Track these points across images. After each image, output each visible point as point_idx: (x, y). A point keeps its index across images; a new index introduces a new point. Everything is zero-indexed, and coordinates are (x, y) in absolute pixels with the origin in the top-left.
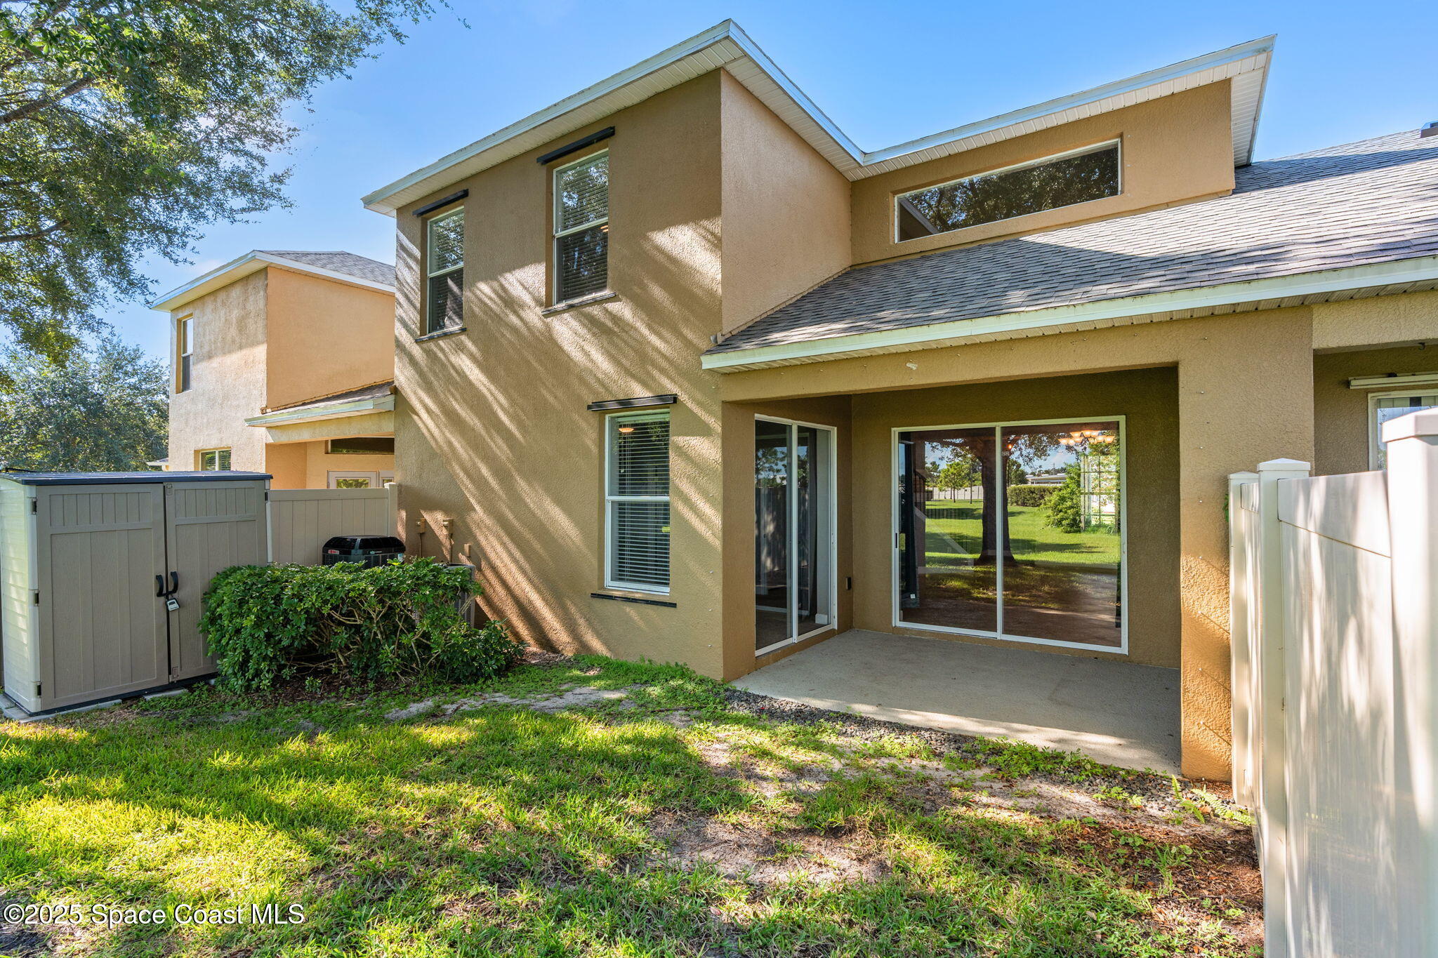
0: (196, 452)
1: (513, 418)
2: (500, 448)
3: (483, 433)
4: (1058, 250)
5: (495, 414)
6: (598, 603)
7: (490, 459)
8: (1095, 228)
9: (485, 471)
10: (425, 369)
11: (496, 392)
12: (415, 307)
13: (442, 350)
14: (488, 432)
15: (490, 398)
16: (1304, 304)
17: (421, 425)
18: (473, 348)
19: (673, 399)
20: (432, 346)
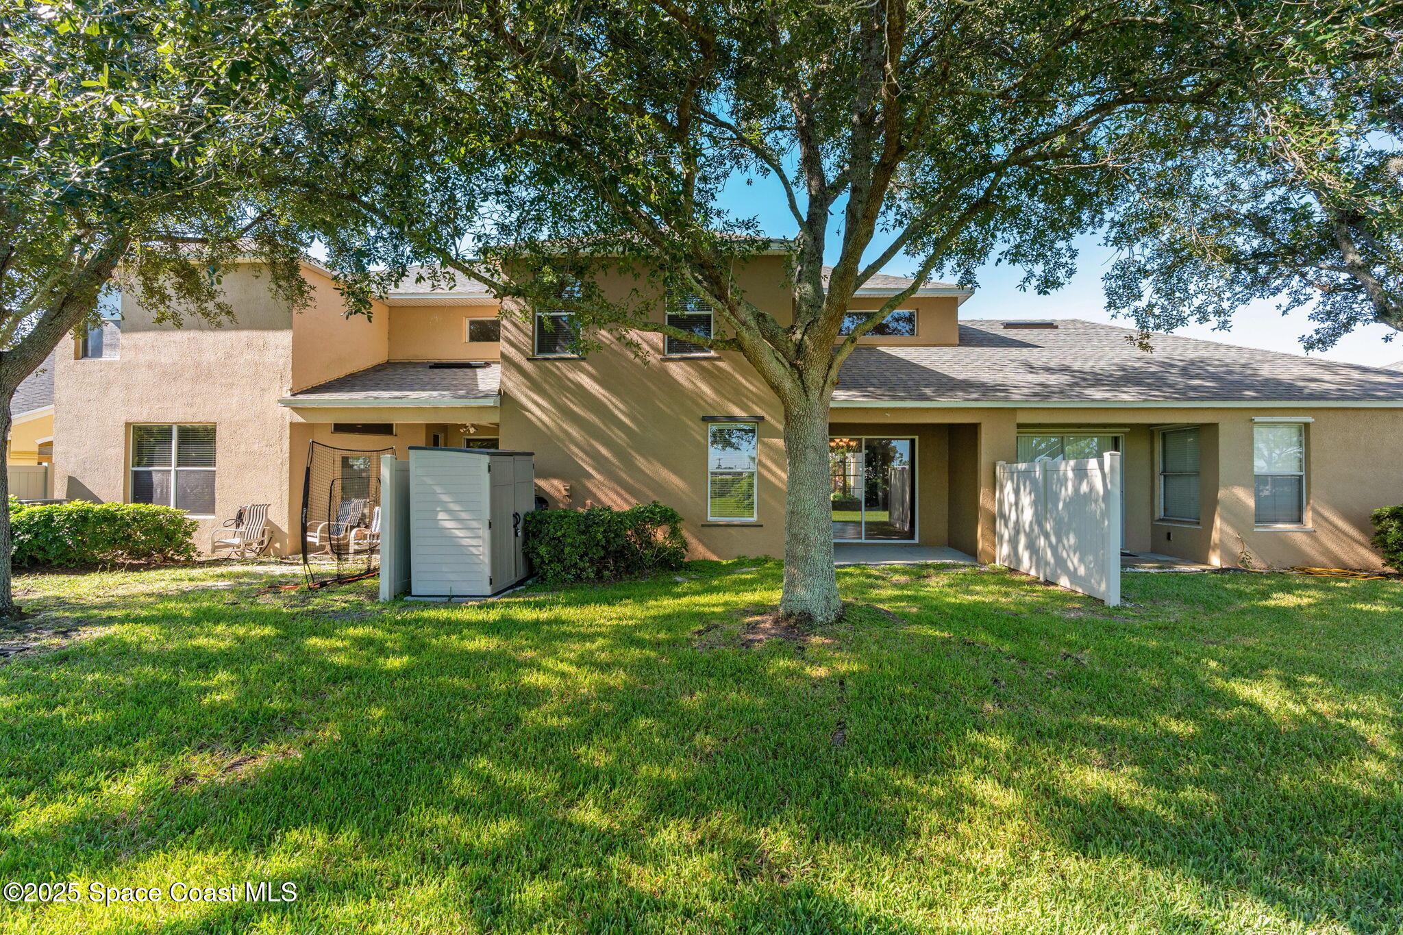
0: (127, 425)
1: (633, 419)
2: (619, 437)
3: (601, 425)
4: (890, 357)
5: (616, 417)
6: (706, 530)
7: (608, 443)
8: (897, 349)
9: (604, 451)
10: (539, 380)
11: (614, 400)
12: (526, 334)
13: (558, 368)
14: (606, 425)
15: (608, 403)
16: (1015, 409)
17: (533, 418)
18: (593, 372)
19: (762, 418)
20: (548, 364)
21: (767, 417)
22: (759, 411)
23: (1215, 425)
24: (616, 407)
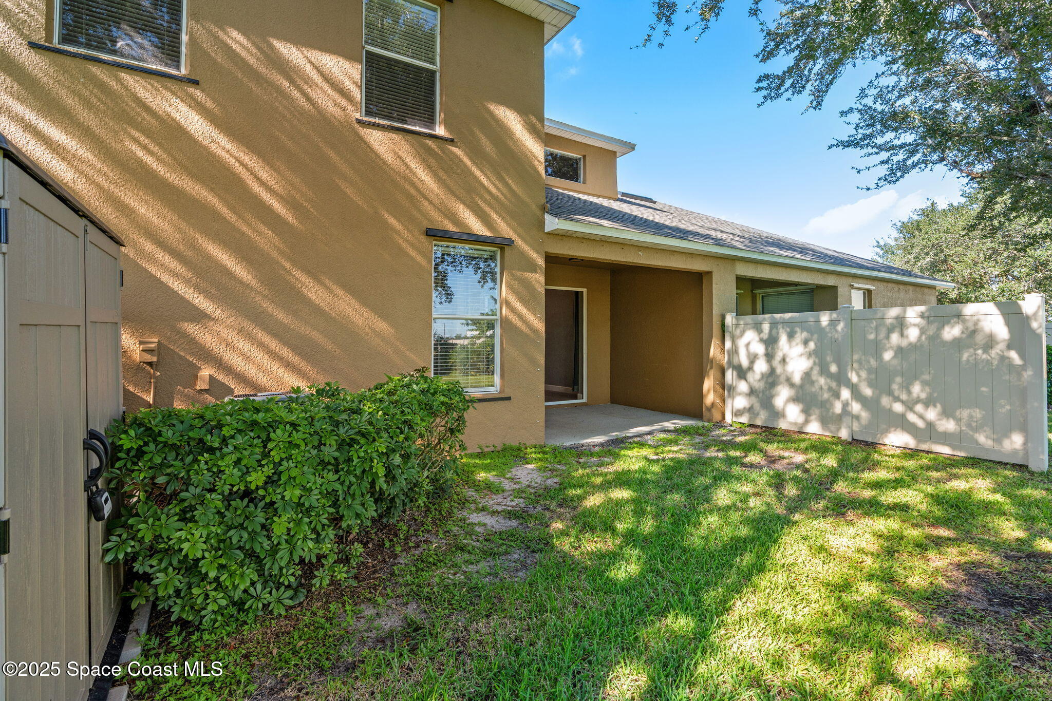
18: (210, 104)
19: (510, 243)
20: (95, 69)
21: (518, 242)
22: (506, 230)
23: (834, 288)
24: (262, 183)
